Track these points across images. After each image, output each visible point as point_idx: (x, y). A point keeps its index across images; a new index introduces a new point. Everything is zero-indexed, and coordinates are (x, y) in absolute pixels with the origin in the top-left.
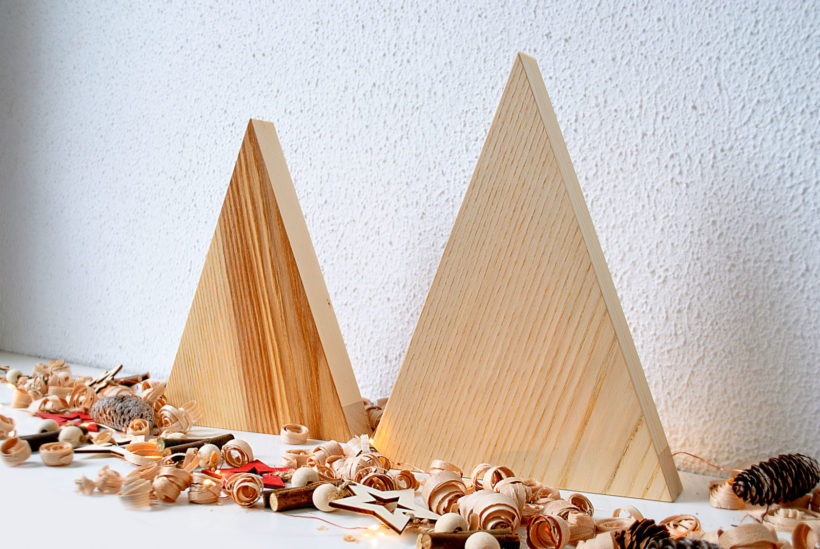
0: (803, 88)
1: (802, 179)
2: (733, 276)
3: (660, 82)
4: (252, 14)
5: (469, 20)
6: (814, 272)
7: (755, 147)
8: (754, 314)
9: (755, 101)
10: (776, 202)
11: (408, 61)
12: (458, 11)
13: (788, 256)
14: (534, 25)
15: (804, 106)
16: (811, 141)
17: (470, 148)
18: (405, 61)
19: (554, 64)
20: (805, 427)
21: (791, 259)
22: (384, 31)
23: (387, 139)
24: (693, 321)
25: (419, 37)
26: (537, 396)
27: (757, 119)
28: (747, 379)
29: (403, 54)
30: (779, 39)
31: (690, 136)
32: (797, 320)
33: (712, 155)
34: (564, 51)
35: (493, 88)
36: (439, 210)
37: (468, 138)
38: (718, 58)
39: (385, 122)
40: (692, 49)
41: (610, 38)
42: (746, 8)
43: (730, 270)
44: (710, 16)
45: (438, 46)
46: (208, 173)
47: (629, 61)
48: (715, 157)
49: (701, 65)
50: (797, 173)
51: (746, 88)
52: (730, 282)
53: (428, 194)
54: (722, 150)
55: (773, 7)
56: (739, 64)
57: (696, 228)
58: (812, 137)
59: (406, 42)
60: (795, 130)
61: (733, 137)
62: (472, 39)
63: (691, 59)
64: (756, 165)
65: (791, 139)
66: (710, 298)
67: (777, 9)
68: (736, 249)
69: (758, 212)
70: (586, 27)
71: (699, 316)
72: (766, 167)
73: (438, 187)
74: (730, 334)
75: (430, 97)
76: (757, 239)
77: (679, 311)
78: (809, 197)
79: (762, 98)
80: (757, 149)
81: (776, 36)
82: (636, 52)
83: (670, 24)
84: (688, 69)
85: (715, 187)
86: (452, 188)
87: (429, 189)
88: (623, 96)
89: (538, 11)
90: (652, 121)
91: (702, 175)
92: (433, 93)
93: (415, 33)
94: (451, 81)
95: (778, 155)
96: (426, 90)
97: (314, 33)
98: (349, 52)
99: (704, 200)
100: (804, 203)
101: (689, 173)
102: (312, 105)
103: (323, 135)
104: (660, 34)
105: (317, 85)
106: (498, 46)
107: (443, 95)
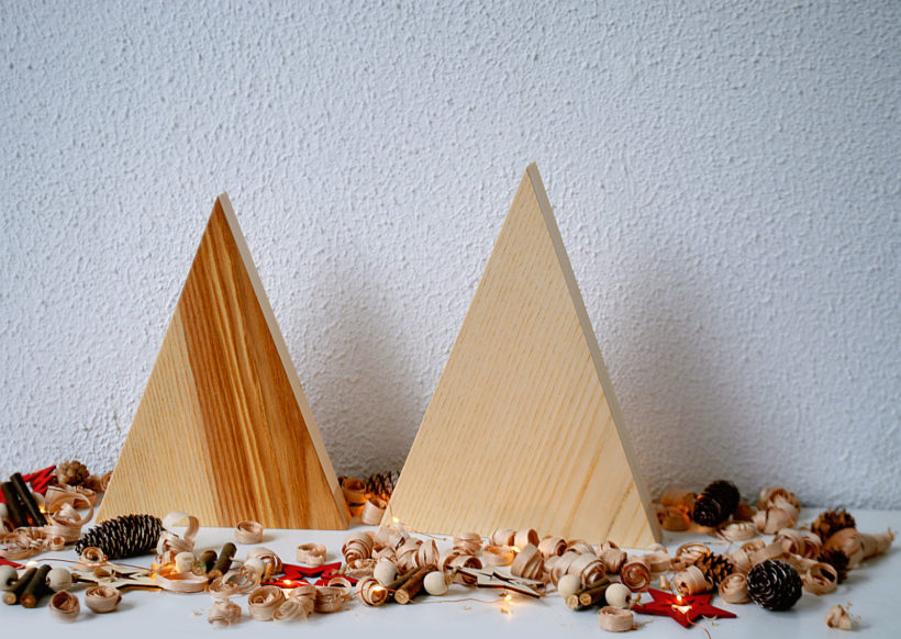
0: (699, 178)
1: (697, 253)
2: (638, 333)
3: (569, 161)
5: (352, 71)
6: (706, 329)
8: (657, 364)
9: (658, 185)
10: (675, 271)
11: (270, 106)
12: (337, 60)
13: (686, 315)
14: (433, 89)
15: (699, 192)
16: (704, 223)
17: (356, 207)
18: (265, 105)
19: (457, 130)
21: (688, 319)
22: (233, 66)
23: (243, 189)
25: (284, 81)
26: (542, 464)
27: (659, 201)
28: (650, 419)
29: (262, 96)
30: (679, 135)
31: (598, 211)
32: (693, 368)
33: (619, 230)
34: (468, 120)
35: (384, 147)
36: (317, 269)
37: (353, 196)
38: (625, 145)
39: (238, 170)
40: (600, 135)
41: (519, 113)
42: (651, 104)
43: (635, 329)
44: (617, 106)
45: (312, 94)
47: (539, 137)
48: (621, 232)
49: (609, 149)
50: (693, 248)
51: (649, 173)
52: (635, 338)
53: (302, 251)
54: (628, 226)
55: (675, 107)
56: (644, 153)
57: (604, 292)
58: (706, 220)
59: (266, 84)
60: (691, 212)
62: (356, 93)
63: (599, 143)
64: (658, 240)
65: (688, 220)
66: (618, 352)
67: (677, 109)
68: (640, 310)
69: (660, 279)
70: (492, 99)
72: (667, 242)
73: (316, 245)
74: (635, 382)
75: (302, 149)
76: (659, 301)
78: (703, 268)
79: (664, 183)
80: (660, 226)
81: (676, 132)
82: (545, 130)
83: (580, 107)
84: (596, 151)
85: (622, 257)
86: (334, 246)
87: (304, 246)
89: (437, 76)
90: (561, 194)
91: (610, 246)
92: (305, 144)
93: (278, 76)
94: (329, 134)
95: (677, 233)
96: (297, 139)
97: (119, 53)
98: (179, 84)
99: (611, 268)
100: (699, 273)
101: (598, 243)
102: (121, 139)
103: (140, 176)
104: (568, 117)
105: (127, 116)
106: (390, 104)
107: (320, 148)
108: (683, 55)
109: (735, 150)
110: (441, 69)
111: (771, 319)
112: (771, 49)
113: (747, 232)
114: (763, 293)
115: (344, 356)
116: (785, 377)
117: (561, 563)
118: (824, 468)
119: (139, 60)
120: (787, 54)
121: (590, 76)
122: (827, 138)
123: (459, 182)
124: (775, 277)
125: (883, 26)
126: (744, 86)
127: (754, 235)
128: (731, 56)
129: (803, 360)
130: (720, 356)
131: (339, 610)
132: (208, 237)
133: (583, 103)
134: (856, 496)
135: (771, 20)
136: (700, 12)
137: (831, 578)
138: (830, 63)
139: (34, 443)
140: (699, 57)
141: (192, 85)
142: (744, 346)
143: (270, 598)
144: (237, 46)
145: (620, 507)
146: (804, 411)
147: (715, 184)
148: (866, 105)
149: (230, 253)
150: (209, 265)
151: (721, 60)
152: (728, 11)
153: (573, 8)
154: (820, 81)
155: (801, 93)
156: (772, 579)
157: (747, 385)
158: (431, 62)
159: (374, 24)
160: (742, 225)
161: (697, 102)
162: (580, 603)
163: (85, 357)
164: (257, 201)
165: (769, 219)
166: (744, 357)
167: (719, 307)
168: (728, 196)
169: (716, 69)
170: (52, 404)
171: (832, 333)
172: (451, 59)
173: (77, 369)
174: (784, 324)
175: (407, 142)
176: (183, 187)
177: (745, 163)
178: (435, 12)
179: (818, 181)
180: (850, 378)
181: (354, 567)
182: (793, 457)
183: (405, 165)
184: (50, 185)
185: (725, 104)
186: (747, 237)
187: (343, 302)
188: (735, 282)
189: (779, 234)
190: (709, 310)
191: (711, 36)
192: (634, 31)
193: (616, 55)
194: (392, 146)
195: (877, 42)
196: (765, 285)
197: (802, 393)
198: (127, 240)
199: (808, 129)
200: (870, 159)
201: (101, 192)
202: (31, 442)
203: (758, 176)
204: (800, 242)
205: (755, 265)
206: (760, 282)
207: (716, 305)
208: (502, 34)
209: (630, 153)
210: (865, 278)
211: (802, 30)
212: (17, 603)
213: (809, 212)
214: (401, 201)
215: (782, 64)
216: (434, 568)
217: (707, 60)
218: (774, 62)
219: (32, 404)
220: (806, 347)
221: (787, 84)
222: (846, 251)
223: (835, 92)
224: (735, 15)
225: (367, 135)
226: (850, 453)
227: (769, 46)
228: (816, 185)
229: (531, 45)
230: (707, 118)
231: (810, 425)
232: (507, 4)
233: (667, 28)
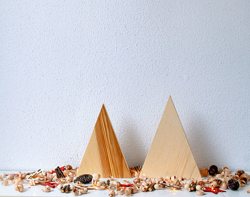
0: (203, 99)
2: (191, 134)
3: (175, 96)
4: (56, 68)
5: (128, 79)
6: (206, 132)
8: (196, 140)
9: (194, 101)
10: (199, 120)
11: (111, 86)
12: (125, 76)
13: (202, 129)
14: (146, 82)
15: (203, 102)
17: (130, 107)
18: (110, 86)
19: (151, 90)
22: (103, 78)
25: (114, 81)
27: (195, 104)
29: (109, 84)
32: (204, 141)
33: (186, 111)
34: (153, 88)
35: (135, 94)
36: (121, 121)
37: (129, 105)
41: (164, 86)
42: (192, 84)
44: (185, 85)
45: (120, 84)
49: (183, 94)
50: (202, 114)
51: (192, 99)
53: (118, 117)
54: (188, 110)
56: (191, 94)
58: (205, 108)
59: (110, 82)
60: (202, 107)
61: (190, 108)
62: (129, 83)
63: (181, 92)
64: (195, 113)
67: (197, 85)
68: (192, 128)
69: (196, 121)
70: (158, 84)
72: (197, 113)
73: (121, 116)
76: (196, 126)
80: (195, 110)
82: (170, 90)
83: (177, 85)
84: (181, 94)
85: (187, 117)
86: (125, 116)
91: (185, 115)
92: (119, 94)
93: (113, 80)
94: (124, 92)
95: (199, 111)
96: (117, 93)
97: (80, 76)
98: (92, 82)
100: (204, 120)
101: (182, 114)
102: (79, 94)
103: (83, 102)
104: (174, 87)
105: (81, 89)
106: (137, 85)
107: (122, 95)
108: (198, 74)
109: (210, 93)
110: (147, 78)
111: (220, 130)
112: (216, 72)
114: (218, 124)
115: (127, 141)
116: (224, 142)
117: (184, 182)
118: (234, 163)
119: (84, 77)
121: (179, 78)
122: (229, 90)
123: (152, 102)
124: (220, 120)
126: (211, 80)
127: (215, 111)
129: (227, 138)
130: (210, 138)
131: (136, 193)
132: (101, 113)
133: (177, 84)
136: (201, 65)
137: (244, 183)
139: (59, 162)
140: (201, 74)
141: (95, 82)
142: (215, 136)
143: (122, 190)
144: (104, 74)
145: (193, 170)
146: (228, 150)
147: (206, 100)
149: (106, 116)
150: (101, 118)
151: (206, 74)
153: (174, 64)
155: (223, 81)
156: (233, 182)
157: (216, 144)
158: (145, 76)
159: (133, 69)
160: (212, 109)
161: (201, 83)
162: (191, 190)
163: (71, 142)
164: (109, 107)
165: (218, 108)
166: (215, 138)
167: (209, 127)
168: (209, 103)
169: (205, 76)
170: (63, 152)
171: (233, 132)
172: (149, 76)
173: (69, 144)
174: (223, 131)
175: (140, 93)
176: (93, 104)
177: (212, 96)
178: (146, 66)
179: (228, 99)
180: (238, 142)
181: (137, 184)
182: (227, 160)
183: (140, 98)
184: (64, 104)
185: (207, 84)
187: (127, 128)
188: (212, 122)
189: (221, 111)
190: (207, 128)
191: (204, 69)
192: (188, 69)
193: (184, 74)
194: (137, 94)
196: (218, 122)
197: (228, 146)
198: (80, 116)
199: (225, 88)
201: (75, 106)
202: (59, 161)
203: (215, 98)
204: (225, 113)
205: (216, 118)
208: (160, 70)
209: (188, 94)
210: (240, 120)
212: (64, 192)
213: (226, 106)
214: (139, 106)
215: (219, 75)
216: (156, 184)
218: (217, 75)
219: (59, 153)
220: (228, 135)
222: (235, 114)
225: (132, 92)
226: (239, 159)
229: (166, 72)
230: (204, 86)
231: (230, 153)
232: (161, 64)
233: (194, 68)
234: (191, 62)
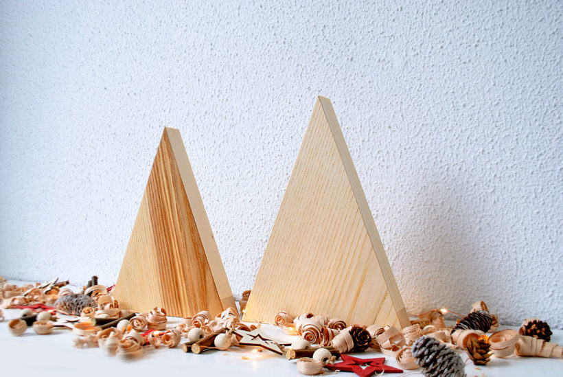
0: (445, 118)
1: (446, 163)
2: (413, 213)
3: (371, 114)
4: (127, 71)
5: (263, 79)
6: (454, 210)
7: (422, 147)
8: (424, 232)
9: (421, 124)
10: (433, 175)
11: (227, 100)
12: (256, 73)
13: (441, 202)
14: (301, 82)
15: (446, 127)
16: (450, 145)
17: (265, 148)
18: (225, 100)
20: (453, 288)
21: (442, 204)
22: (212, 83)
23: (215, 142)
24: (393, 237)
25: (233, 87)
26: (332, 280)
27: (422, 133)
28: (422, 266)
29: (224, 96)
30: (432, 94)
31: (388, 142)
32: (447, 234)
35: (278, 115)
37: (263, 142)
38: (401, 103)
39: (213, 133)
40: (388, 98)
41: (344, 90)
42: (415, 78)
43: (411, 210)
44: (396, 81)
45: (245, 92)
46: (98, 162)
47: (354, 103)
48: (401, 153)
49: (392, 106)
50: (443, 160)
51: (416, 117)
52: (411, 216)
53: (240, 173)
54: (405, 149)
55: (429, 78)
56: (412, 106)
57: (393, 189)
58: (451, 143)
59: (225, 89)
60: (442, 139)
61: (411, 142)
62: (265, 89)
63: (387, 103)
64: (423, 157)
65: (440, 144)
66: (401, 224)
67: (430, 79)
68: (414, 199)
69: (425, 180)
70: (330, 84)
71: (395, 234)
72: (428, 158)
73: (247, 169)
74: (412, 243)
75: (240, 120)
76: (425, 194)
77: (385, 232)
78: (450, 172)
79: (425, 123)
80: (423, 149)
81: (431, 92)
82: (357, 98)
83: (376, 84)
84: (385, 107)
85: (402, 168)
87: (241, 170)
88: (351, 121)
89: (303, 75)
90: (367, 134)
91: (395, 161)
92: (242, 117)
93: (230, 85)
94: (253, 111)
95: (434, 151)
96: (238, 115)
97: (167, 83)
99: (396, 174)
100: (448, 175)
101: (388, 160)
104: (370, 89)
105: (170, 112)
106: (280, 92)
107: (248, 119)
108: (432, 48)
109: (466, 100)
110: (305, 72)
111: (495, 203)
112: (485, 37)
113: (476, 149)
114: (488, 186)
116: (506, 240)
118: (536, 301)
119: (175, 85)
120: (495, 39)
121: (381, 66)
122: (524, 87)
124: (495, 175)
125: (557, 15)
126: (470, 61)
127: (481, 150)
128: (461, 44)
129: (517, 230)
130: (463, 226)
132: (160, 149)
133: (378, 81)
134: (559, 321)
135: (484, 21)
136: (441, 22)
138: (523, 40)
140: (442, 47)
142: (478, 220)
144: (214, 73)
146: (520, 263)
147: (455, 121)
148: (549, 64)
150: (160, 165)
151: (455, 47)
152: (457, 19)
153: (370, 30)
154: (517, 52)
155: (506, 61)
157: (482, 245)
158: (300, 69)
159: (273, 53)
160: (473, 145)
161: (442, 73)
165: (490, 139)
166: (478, 227)
167: (461, 196)
168: (464, 128)
169: (453, 53)
171: (536, 211)
172: (309, 66)
174: (504, 206)
175: (288, 112)
177: (473, 106)
178: (301, 42)
179: (520, 114)
180: (550, 241)
182: (514, 293)
183: (288, 124)
185: (459, 73)
186: (476, 152)
188: (471, 180)
189: (496, 148)
190: (456, 197)
191: (448, 34)
192: (404, 37)
193: (394, 52)
194: (282, 114)
195: (553, 25)
196: (490, 181)
197: (518, 251)
199: (511, 83)
200: (554, 98)
203: (482, 113)
204: (511, 153)
205: (482, 169)
206: (486, 180)
207: (460, 195)
208: (334, 49)
209: (404, 107)
210: (557, 174)
211: (503, 23)
213: (515, 134)
214: (286, 143)
215: (492, 45)
217: (447, 48)
218: (487, 44)
220: (518, 221)
221: (496, 57)
222: (542, 157)
223: (528, 58)
224: (462, 21)
225: (270, 110)
226: (553, 292)
227: (483, 35)
228: (519, 116)
229: (349, 53)
230: (448, 82)
231: (524, 271)
232: (336, 33)
233: (422, 34)
234: (414, 17)
